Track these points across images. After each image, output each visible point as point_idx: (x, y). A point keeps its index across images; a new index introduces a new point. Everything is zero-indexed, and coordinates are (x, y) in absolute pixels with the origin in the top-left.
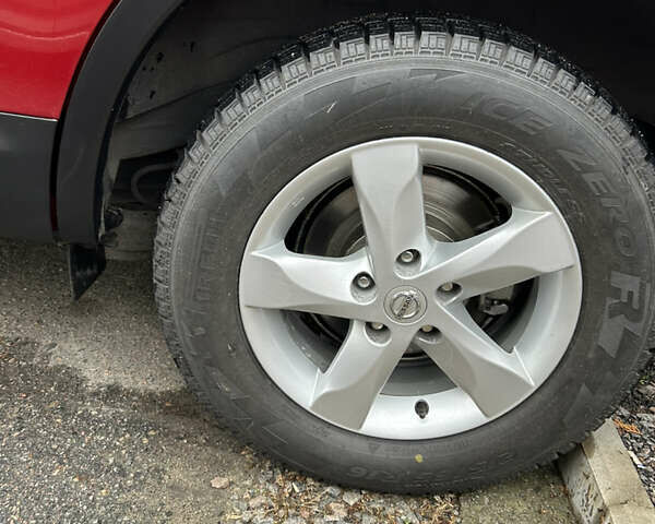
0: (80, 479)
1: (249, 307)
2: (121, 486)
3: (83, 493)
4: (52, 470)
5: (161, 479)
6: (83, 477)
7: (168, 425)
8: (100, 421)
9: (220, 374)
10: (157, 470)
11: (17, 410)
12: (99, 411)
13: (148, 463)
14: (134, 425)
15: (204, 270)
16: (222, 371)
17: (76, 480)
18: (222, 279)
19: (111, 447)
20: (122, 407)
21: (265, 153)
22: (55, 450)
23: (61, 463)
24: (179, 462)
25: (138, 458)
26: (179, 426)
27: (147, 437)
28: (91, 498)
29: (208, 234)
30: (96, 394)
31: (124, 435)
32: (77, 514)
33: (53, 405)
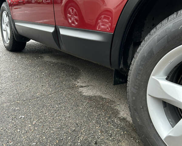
0: (101, 132)
1: (149, 95)
2: (108, 138)
3: (99, 135)
4: (97, 127)
5: (119, 143)
6: (102, 132)
7: (131, 133)
8: (115, 123)
9: (137, 114)
10: (119, 140)
11: (100, 112)
12: (117, 121)
13: (119, 138)
14: (123, 128)
15: (137, 79)
16: (138, 113)
17: (100, 131)
18: (142, 83)
19: (113, 129)
20: (123, 123)
21: (158, 43)
22: (101, 124)
23: (100, 127)
24: (126, 142)
25: (117, 135)
26: (134, 134)
27: (124, 132)
28: (99, 136)
29: (140, 67)
30: (119, 118)
31: (118, 129)
32: (94, 138)
33: (108, 115)
